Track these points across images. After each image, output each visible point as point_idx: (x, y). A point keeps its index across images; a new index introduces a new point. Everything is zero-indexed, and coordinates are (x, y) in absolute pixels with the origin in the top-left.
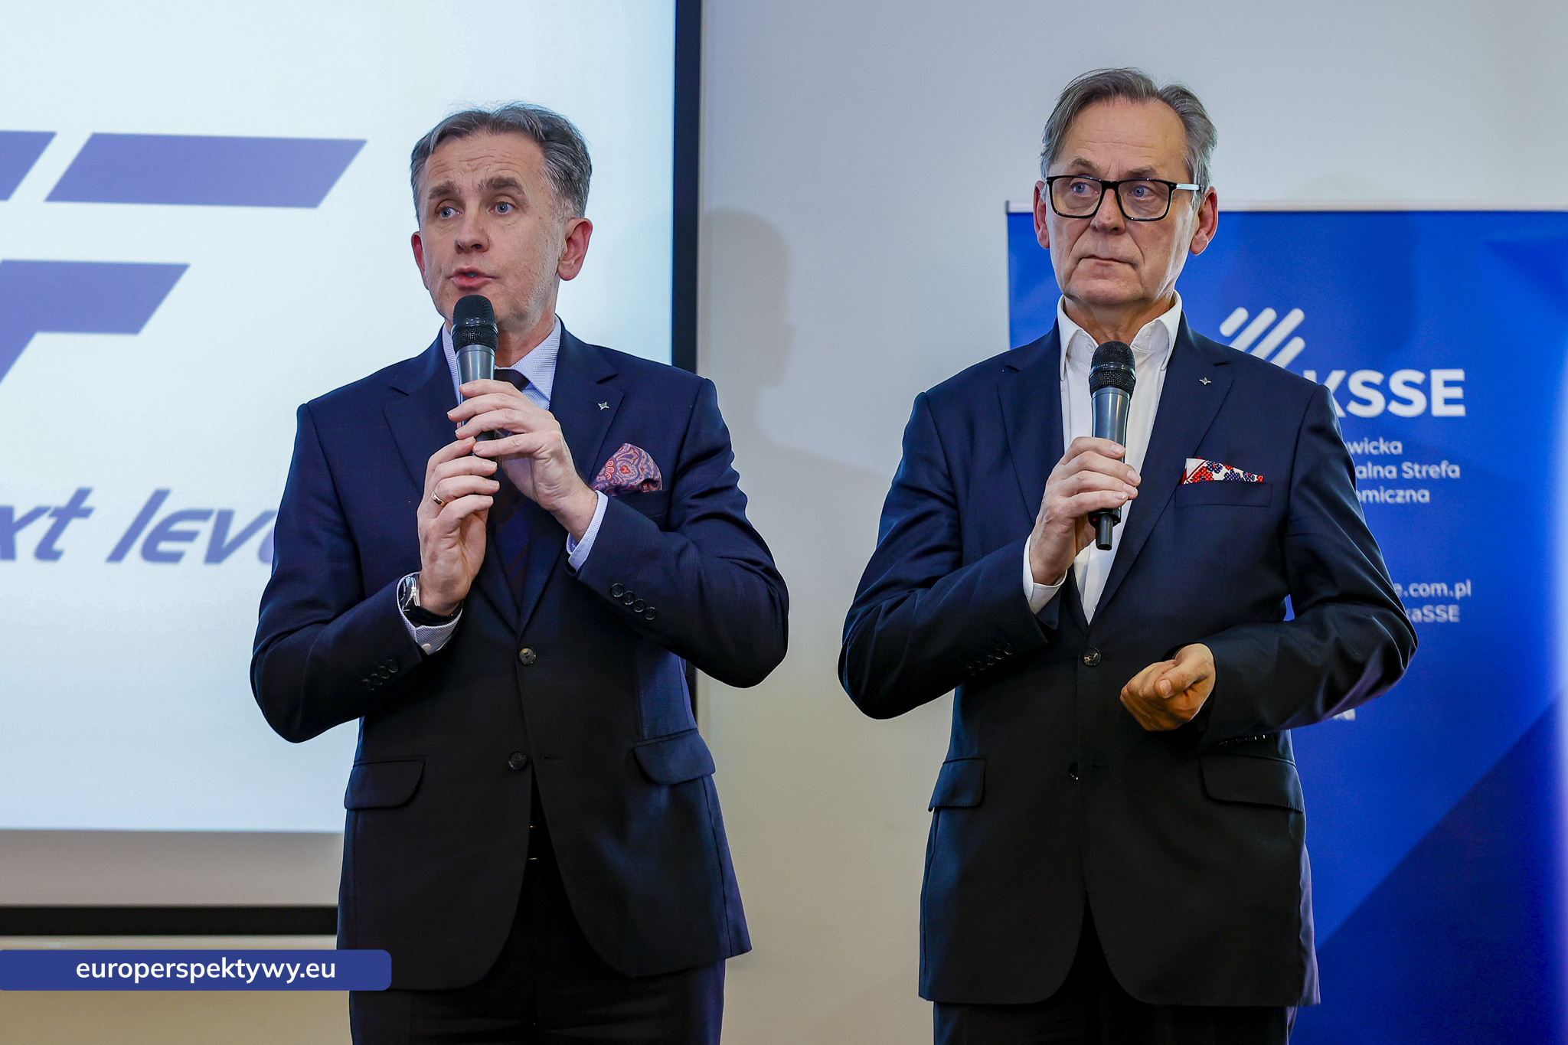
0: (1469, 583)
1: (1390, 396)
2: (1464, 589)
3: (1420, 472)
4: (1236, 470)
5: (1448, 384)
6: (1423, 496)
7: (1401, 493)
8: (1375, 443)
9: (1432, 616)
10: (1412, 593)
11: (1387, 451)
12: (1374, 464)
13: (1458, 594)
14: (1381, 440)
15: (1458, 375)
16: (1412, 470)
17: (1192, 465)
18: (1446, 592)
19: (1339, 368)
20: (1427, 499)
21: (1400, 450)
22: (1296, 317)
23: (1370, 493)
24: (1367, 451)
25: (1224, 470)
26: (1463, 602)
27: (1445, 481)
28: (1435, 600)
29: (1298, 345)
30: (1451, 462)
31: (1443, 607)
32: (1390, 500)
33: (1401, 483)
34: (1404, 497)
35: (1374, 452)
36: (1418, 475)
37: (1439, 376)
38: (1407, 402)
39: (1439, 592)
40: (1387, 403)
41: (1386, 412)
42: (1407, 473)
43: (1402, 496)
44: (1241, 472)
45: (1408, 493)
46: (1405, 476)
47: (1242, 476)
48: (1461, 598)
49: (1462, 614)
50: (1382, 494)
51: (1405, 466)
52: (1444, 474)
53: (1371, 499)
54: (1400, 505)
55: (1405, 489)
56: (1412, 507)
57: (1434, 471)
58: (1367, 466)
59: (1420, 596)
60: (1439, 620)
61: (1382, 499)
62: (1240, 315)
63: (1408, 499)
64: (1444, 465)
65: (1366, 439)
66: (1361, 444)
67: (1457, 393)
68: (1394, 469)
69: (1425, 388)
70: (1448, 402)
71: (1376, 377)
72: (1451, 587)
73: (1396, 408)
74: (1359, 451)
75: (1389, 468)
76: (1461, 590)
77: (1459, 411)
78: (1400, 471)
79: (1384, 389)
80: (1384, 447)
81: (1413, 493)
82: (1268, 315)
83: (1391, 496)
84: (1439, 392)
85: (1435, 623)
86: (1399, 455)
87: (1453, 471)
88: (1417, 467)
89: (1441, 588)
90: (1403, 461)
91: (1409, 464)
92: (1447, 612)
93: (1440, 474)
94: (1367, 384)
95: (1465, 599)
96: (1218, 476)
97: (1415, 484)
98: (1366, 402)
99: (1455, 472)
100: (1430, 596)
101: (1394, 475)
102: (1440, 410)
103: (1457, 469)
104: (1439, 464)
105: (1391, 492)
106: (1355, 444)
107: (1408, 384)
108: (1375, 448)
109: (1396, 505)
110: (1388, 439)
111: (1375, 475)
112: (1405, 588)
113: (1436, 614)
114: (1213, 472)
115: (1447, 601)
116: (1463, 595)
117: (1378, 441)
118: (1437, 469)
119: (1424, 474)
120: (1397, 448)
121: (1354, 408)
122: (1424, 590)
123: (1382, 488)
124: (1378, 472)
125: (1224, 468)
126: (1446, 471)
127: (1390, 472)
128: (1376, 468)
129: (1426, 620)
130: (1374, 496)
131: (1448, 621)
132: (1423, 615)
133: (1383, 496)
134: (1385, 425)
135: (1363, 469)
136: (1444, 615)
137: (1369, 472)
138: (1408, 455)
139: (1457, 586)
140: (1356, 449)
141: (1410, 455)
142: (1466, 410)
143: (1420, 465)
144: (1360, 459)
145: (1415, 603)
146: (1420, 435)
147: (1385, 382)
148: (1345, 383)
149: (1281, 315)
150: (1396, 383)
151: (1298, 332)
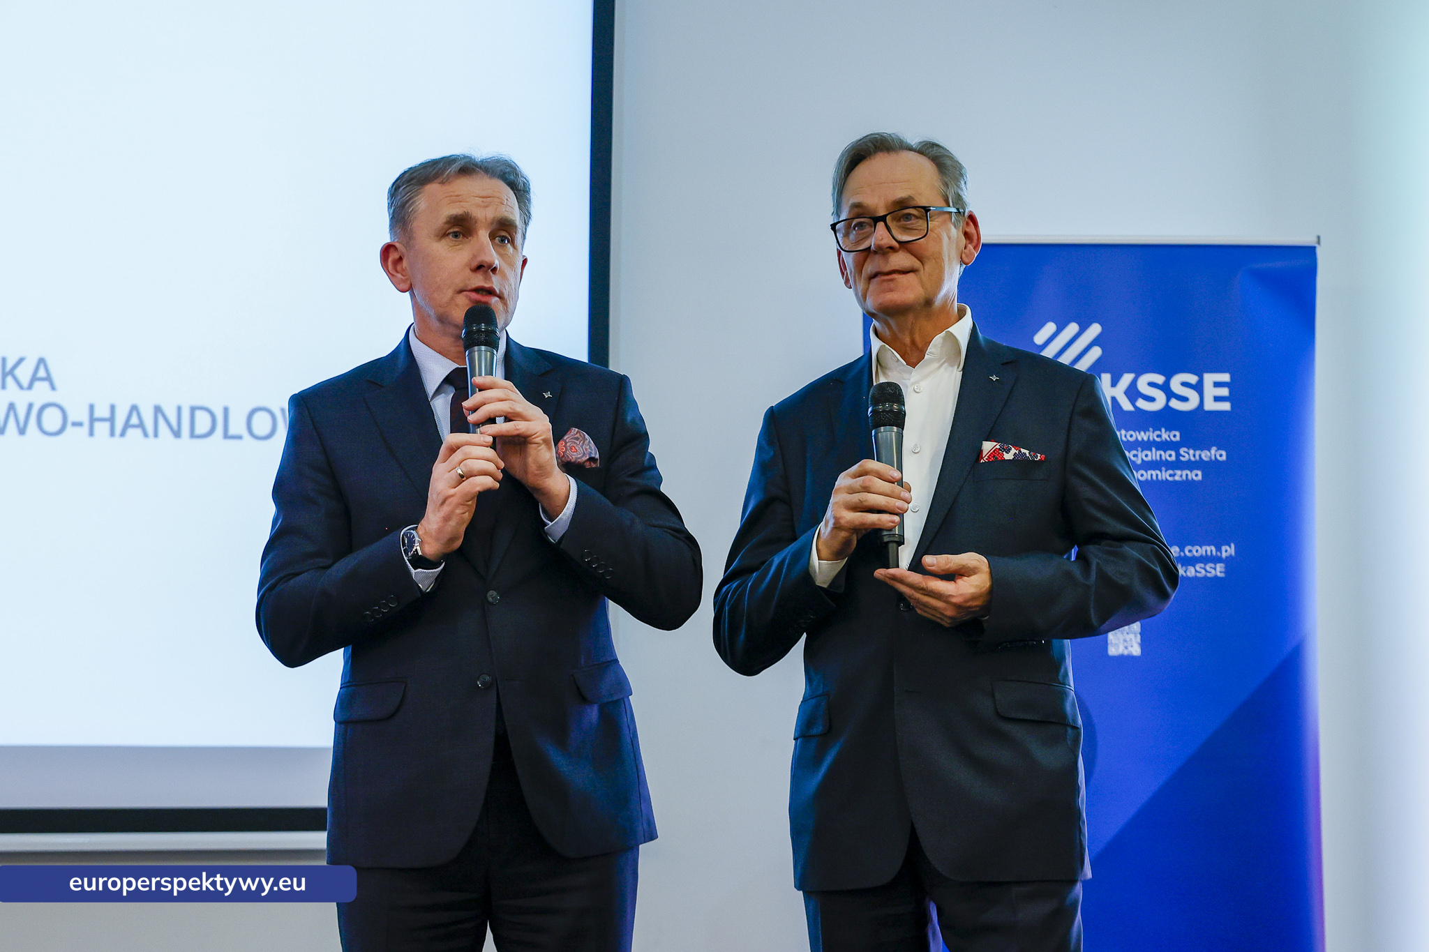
0: (1233, 546)
1: (1170, 394)
2: (1228, 551)
3: (1194, 456)
4: (1023, 450)
5: (1217, 385)
6: (1197, 475)
7: (1179, 472)
8: (1158, 433)
9: (1203, 572)
10: (1187, 553)
11: (1168, 439)
12: (1157, 449)
13: (1224, 555)
14: (1163, 430)
15: (1225, 377)
16: (1188, 454)
17: (988, 446)
18: (1214, 553)
19: (1129, 371)
20: (1200, 477)
21: (1178, 438)
22: (1095, 330)
23: (1154, 473)
24: (1151, 439)
25: (1013, 451)
26: (1228, 561)
27: (1215, 463)
28: (1205, 559)
29: (1096, 352)
30: (1219, 449)
31: (1212, 565)
32: (1170, 479)
33: (1178, 465)
34: (1181, 476)
35: (1158, 440)
36: (1192, 459)
37: (1209, 378)
38: (1184, 399)
39: (1209, 553)
40: (1168, 400)
42: (1184, 457)
43: (1180, 475)
44: (1027, 452)
45: (1185, 473)
46: (1182, 459)
47: (1028, 455)
48: (1226, 557)
49: (1228, 571)
50: (1163, 473)
51: (1182, 451)
52: (1213, 458)
53: (1154, 478)
54: (1177, 481)
55: (1182, 469)
56: (1188, 483)
57: (1205, 455)
58: (1151, 451)
59: (1194, 556)
60: (1209, 575)
61: (1164, 479)
62: (1050, 328)
63: (1184, 477)
64: (1213, 450)
65: (1151, 429)
66: (1147, 433)
67: (1224, 392)
68: (1173, 453)
69: (1199, 387)
70: (1217, 399)
71: (1160, 379)
72: (1219, 549)
73: (1175, 404)
74: (1146, 439)
75: (1169, 452)
76: (1226, 551)
77: (1226, 406)
78: (1178, 455)
79: (1165, 388)
80: (1165, 436)
81: (1189, 472)
82: (1073, 328)
83: (1170, 475)
84: (1210, 391)
86: (1177, 442)
87: (1221, 456)
88: (1191, 452)
89: (1210, 549)
90: (1180, 448)
91: (1186, 449)
92: (1215, 569)
93: (1210, 457)
94: (1152, 384)
95: (1229, 558)
96: (1008, 456)
97: (1190, 465)
98: (1151, 399)
99: (1222, 456)
100: (1202, 556)
101: (1173, 458)
102: (1210, 405)
103: (1224, 453)
104: (1209, 450)
105: (1171, 472)
106: (1142, 433)
107: (1185, 384)
108: (1159, 436)
109: (1175, 482)
110: (1169, 429)
111: (1158, 458)
112: (1182, 550)
113: (1206, 571)
114: (1004, 453)
115: (1216, 560)
116: (1228, 554)
117: (1161, 431)
118: (1208, 453)
119: (1197, 457)
120: (1176, 436)
121: (1141, 404)
122: (1197, 551)
123: (1163, 469)
124: (1161, 455)
125: (1013, 449)
126: (1215, 455)
127: (1170, 456)
128: (1158, 453)
129: (1199, 575)
130: (1157, 475)
131: (1216, 577)
132: (1196, 571)
133: (1164, 475)
134: (1166, 418)
135: (1149, 453)
136: (1213, 571)
137: (1153, 455)
138: (1185, 442)
139: (1224, 548)
140: (1142, 436)
141: (1186, 442)
142: (1232, 406)
143: (1195, 450)
144: (1146, 445)
145: (1189, 561)
146: (1195, 425)
147: (1167, 384)
148: (1133, 384)
149: (1083, 329)
150: (1176, 384)
151: (1096, 342)
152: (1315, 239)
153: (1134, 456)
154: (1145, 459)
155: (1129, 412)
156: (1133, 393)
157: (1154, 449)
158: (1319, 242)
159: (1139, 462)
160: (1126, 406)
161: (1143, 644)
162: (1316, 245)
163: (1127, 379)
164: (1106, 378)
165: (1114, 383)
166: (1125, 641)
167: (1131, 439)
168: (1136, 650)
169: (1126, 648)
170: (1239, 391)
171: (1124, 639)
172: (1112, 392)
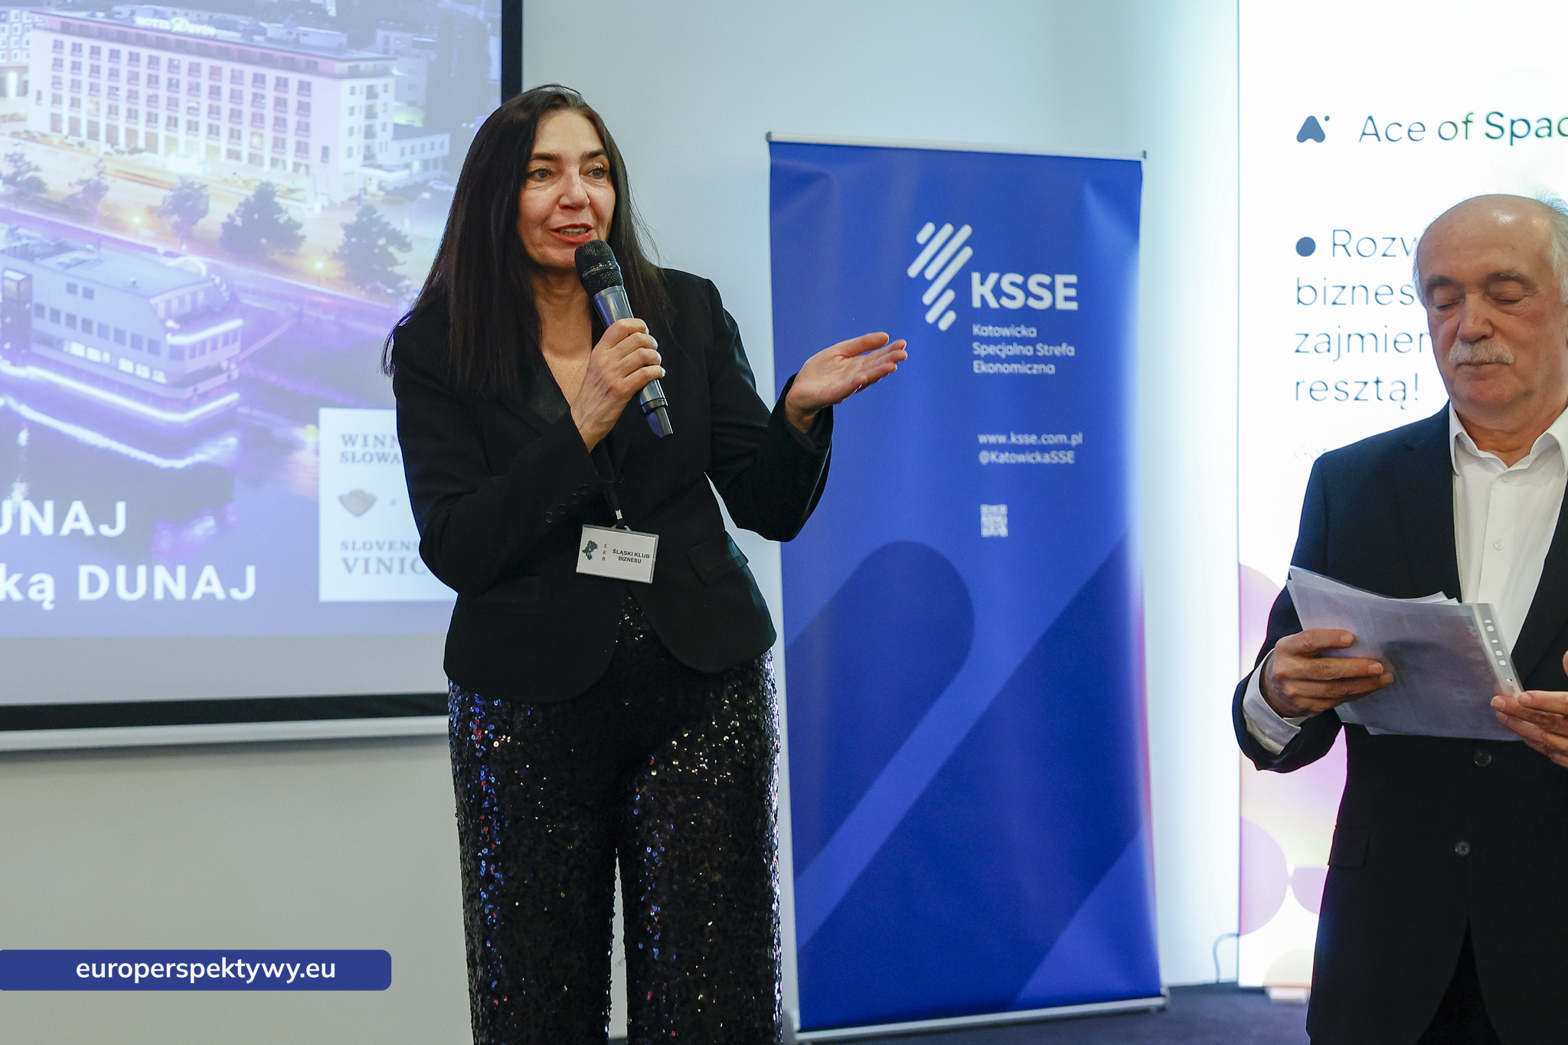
0: (1081, 435)
1: (1028, 294)
2: (1077, 439)
3: (1048, 351)
5: (1067, 285)
6: (1050, 369)
7: (1036, 366)
8: (1018, 329)
9: (1056, 458)
10: (1044, 441)
11: (1027, 335)
12: (1018, 344)
13: (1074, 443)
14: (1023, 326)
15: (1072, 279)
16: (1043, 350)
18: (1066, 441)
19: (993, 270)
20: (1053, 371)
21: (1035, 335)
22: (966, 231)
23: (1016, 367)
24: (1013, 334)
26: (1077, 449)
27: (1065, 359)
28: (1059, 447)
29: (968, 252)
30: (1069, 344)
31: (1063, 452)
32: (1028, 372)
33: (1035, 359)
35: (1018, 335)
36: (1047, 353)
37: (1061, 279)
38: (1039, 298)
39: (1061, 441)
40: (1026, 299)
41: (1026, 306)
42: (1040, 352)
43: (1037, 369)
45: (1041, 367)
46: (1039, 354)
48: (1075, 445)
49: (1076, 458)
50: (1023, 366)
51: (1039, 346)
52: (1064, 353)
53: (1016, 371)
54: (1035, 376)
55: (1038, 363)
56: (1043, 377)
57: (1057, 351)
58: (1013, 346)
60: (1061, 462)
61: (1024, 372)
62: (930, 228)
63: (1040, 371)
64: (1064, 346)
65: (1013, 326)
66: (1010, 329)
67: (1072, 292)
68: (1031, 348)
69: (1051, 288)
70: (1067, 299)
71: (1019, 279)
72: (1069, 438)
73: (1033, 303)
74: (1009, 334)
75: (1028, 347)
76: (1075, 439)
77: (1074, 306)
78: (1035, 350)
79: (1024, 287)
80: (1024, 332)
81: (1044, 367)
82: (948, 229)
83: (1030, 369)
84: (1061, 292)
85: (1058, 465)
86: (1035, 338)
88: (1046, 347)
89: (1061, 438)
90: (1036, 343)
91: (1041, 345)
92: (1066, 456)
93: (1062, 353)
94: (1013, 284)
95: (1078, 446)
97: (1045, 360)
98: (1012, 298)
99: (1070, 351)
101: (1031, 353)
102: (1061, 305)
103: (1072, 349)
104: (1061, 346)
105: (1029, 366)
106: (1006, 329)
107: (1040, 285)
108: (1019, 332)
109: (1033, 376)
110: (1027, 326)
111: (1019, 353)
112: (1039, 438)
113: (1059, 458)
115: (1065, 447)
116: (1077, 442)
117: (1020, 327)
118: (1060, 349)
119: (1051, 353)
120: (1032, 332)
121: (1005, 302)
123: (1024, 363)
124: (1021, 350)
126: (1065, 351)
127: (1028, 351)
128: (1019, 348)
129: (1054, 462)
130: (1019, 369)
131: (1067, 463)
132: (1051, 458)
133: (1023, 369)
134: (1025, 315)
135: (1010, 347)
136: (1064, 458)
137: (1015, 350)
138: (1042, 338)
139: (1074, 436)
140: (1006, 332)
141: (1044, 338)
142: (1079, 306)
143: (1049, 346)
144: (1009, 341)
145: (1045, 449)
146: (1049, 323)
147: (1025, 283)
148: (998, 283)
149: (957, 230)
150: (1032, 286)
151: (967, 243)
152: (1141, 154)
153: (1001, 350)
154: (1009, 353)
155: (995, 310)
156: (998, 292)
157: (1015, 344)
158: (1145, 154)
159: (1003, 356)
160: (993, 303)
161: (1010, 526)
162: (1142, 159)
163: (993, 278)
164: (976, 277)
165: (983, 283)
166: (995, 522)
167: (997, 335)
168: (1003, 531)
169: (996, 529)
170: (1084, 292)
171: (994, 521)
172: (981, 290)
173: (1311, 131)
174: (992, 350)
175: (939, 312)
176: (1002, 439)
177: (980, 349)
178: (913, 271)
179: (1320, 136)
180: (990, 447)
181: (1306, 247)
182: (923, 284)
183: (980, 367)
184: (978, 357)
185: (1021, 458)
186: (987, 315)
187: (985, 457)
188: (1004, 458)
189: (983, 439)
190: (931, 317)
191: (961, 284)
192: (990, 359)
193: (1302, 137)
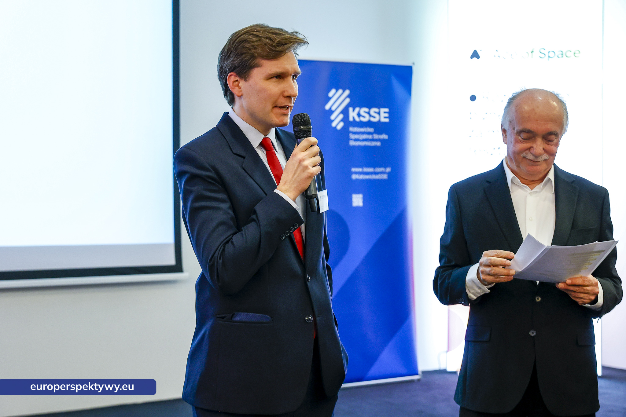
0: (390, 168)
1: (370, 116)
2: (388, 170)
5: (385, 112)
6: (378, 144)
7: (373, 142)
8: (366, 129)
9: (380, 177)
10: (376, 171)
14: (368, 128)
15: (387, 110)
16: (376, 136)
18: (385, 170)
19: (358, 107)
20: (380, 144)
21: (373, 131)
22: (347, 92)
24: (365, 131)
26: (389, 174)
27: (384, 140)
28: (382, 172)
29: (348, 100)
30: (386, 134)
31: (383, 174)
32: (371, 145)
33: (373, 140)
35: (367, 131)
36: (377, 138)
37: (383, 110)
38: (374, 117)
41: (369, 120)
43: (373, 144)
49: (389, 177)
52: (384, 138)
56: (375, 147)
57: (381, 137)
62: (333, 91)
64: (384, 135)
65: (365, 127)
66: (364, 129)
67: (387, 115)
69: (379, 113)
70: (385, 117)
71: (366, 110)
73: (372, 119)
75: (370, 135)
77: (387, 120)
78: (373, 137)
79: (369, 113)
80: (369, 130)
81: (376, 143)
82: (340, 91)
84: (383, 115)
85: (381, 179)
89: (382, 169)
90: (373, 134)
91: (375, 134)
94: (365, 112)
95: (389, 172)
97: (377, 140)
98: (364, 117)
102: (383, 120)
103: (387, 136)
104: (382, 135)
105: (371, 142)
107: (375, 112)
110: (370, 128)
111: (367, 138)
112: (374, 169)
113: (382, 177)
115: (384, 172)
119: (379, 137)
120: (371, 130)
121: (362, 119)
123: (369, 141)
127: (370, 137)
131: (385, 179)
133: (368, 144)
134: (369, 124)
136: (384, 177)
137: (365, 136)
139: (387, 168)
141: (376, 132)
142: (390, 120)
143: (378, 135)
144: (363, 133)
145: (376, 173)
146: (378, 127)
147: (369, 111)
148: (359, 111)
149: (344, 91)
150: (372, 113)
151: (348, 96)
153: (360, 137)
154: (363, 137)
155: (358, 122)
156: (359, 115)
157: (365, 134)
158: (413, 64)
160: (357, 119)
161: (364, 202)
163: (357, 109)
164: (351, 109)
167: (359, 131)
168: (361, 204)
169: (358, 203)
170: (391, 115)
171: (357, 200)
172: (353, 114)
173: (475, 55)
174: (357, 136)
175: (337, 123)
176: (360, 170)
177: (352, 136)
178: (327, 107)
179: (478, 57)
180: (356, 173)
181: (473, 98)
182: (331, 112)
183: (352, 143)
184: (352, 139)
185: (368, 177)
186: (355, 124)
187: (354, 177)
188: (361, 177)
189: (354, 170)
190: (334, 124)
191: (345, 112)
192: (356, 140)
193: (472, 57)
